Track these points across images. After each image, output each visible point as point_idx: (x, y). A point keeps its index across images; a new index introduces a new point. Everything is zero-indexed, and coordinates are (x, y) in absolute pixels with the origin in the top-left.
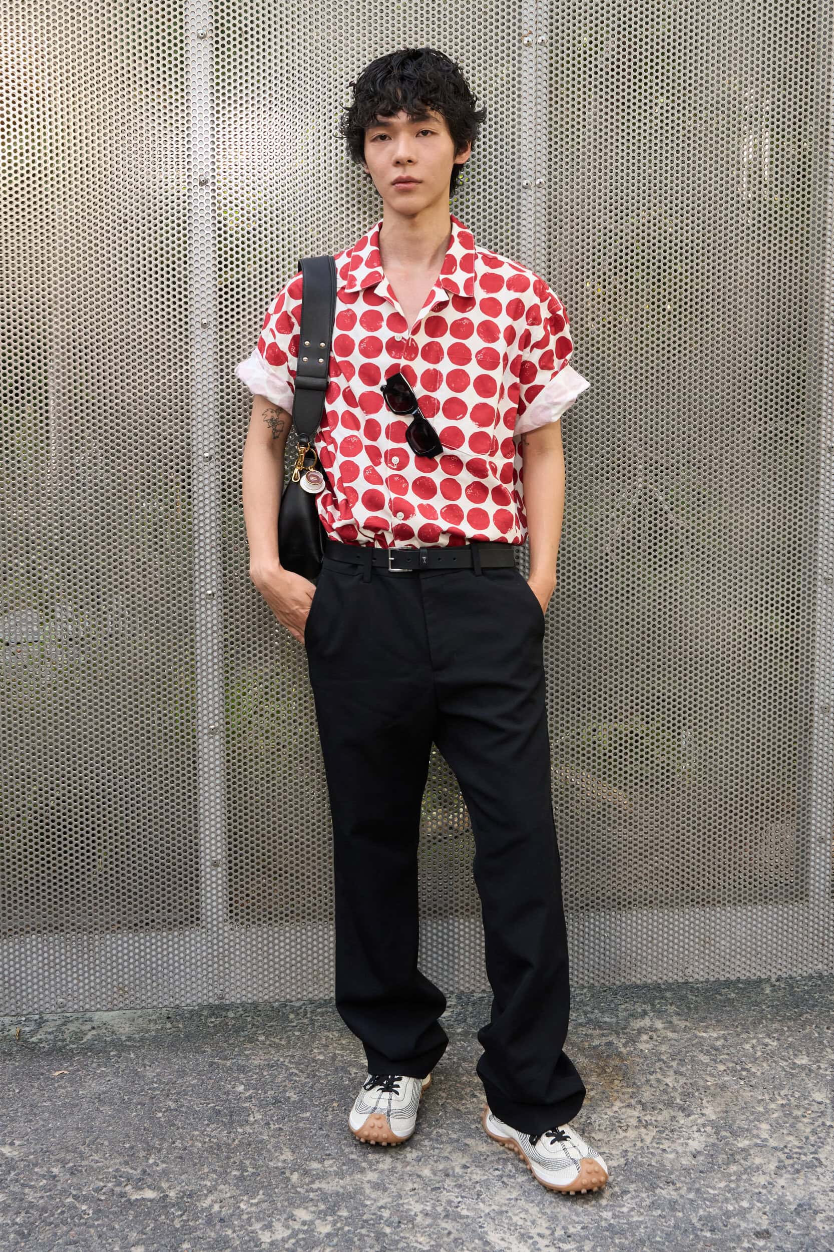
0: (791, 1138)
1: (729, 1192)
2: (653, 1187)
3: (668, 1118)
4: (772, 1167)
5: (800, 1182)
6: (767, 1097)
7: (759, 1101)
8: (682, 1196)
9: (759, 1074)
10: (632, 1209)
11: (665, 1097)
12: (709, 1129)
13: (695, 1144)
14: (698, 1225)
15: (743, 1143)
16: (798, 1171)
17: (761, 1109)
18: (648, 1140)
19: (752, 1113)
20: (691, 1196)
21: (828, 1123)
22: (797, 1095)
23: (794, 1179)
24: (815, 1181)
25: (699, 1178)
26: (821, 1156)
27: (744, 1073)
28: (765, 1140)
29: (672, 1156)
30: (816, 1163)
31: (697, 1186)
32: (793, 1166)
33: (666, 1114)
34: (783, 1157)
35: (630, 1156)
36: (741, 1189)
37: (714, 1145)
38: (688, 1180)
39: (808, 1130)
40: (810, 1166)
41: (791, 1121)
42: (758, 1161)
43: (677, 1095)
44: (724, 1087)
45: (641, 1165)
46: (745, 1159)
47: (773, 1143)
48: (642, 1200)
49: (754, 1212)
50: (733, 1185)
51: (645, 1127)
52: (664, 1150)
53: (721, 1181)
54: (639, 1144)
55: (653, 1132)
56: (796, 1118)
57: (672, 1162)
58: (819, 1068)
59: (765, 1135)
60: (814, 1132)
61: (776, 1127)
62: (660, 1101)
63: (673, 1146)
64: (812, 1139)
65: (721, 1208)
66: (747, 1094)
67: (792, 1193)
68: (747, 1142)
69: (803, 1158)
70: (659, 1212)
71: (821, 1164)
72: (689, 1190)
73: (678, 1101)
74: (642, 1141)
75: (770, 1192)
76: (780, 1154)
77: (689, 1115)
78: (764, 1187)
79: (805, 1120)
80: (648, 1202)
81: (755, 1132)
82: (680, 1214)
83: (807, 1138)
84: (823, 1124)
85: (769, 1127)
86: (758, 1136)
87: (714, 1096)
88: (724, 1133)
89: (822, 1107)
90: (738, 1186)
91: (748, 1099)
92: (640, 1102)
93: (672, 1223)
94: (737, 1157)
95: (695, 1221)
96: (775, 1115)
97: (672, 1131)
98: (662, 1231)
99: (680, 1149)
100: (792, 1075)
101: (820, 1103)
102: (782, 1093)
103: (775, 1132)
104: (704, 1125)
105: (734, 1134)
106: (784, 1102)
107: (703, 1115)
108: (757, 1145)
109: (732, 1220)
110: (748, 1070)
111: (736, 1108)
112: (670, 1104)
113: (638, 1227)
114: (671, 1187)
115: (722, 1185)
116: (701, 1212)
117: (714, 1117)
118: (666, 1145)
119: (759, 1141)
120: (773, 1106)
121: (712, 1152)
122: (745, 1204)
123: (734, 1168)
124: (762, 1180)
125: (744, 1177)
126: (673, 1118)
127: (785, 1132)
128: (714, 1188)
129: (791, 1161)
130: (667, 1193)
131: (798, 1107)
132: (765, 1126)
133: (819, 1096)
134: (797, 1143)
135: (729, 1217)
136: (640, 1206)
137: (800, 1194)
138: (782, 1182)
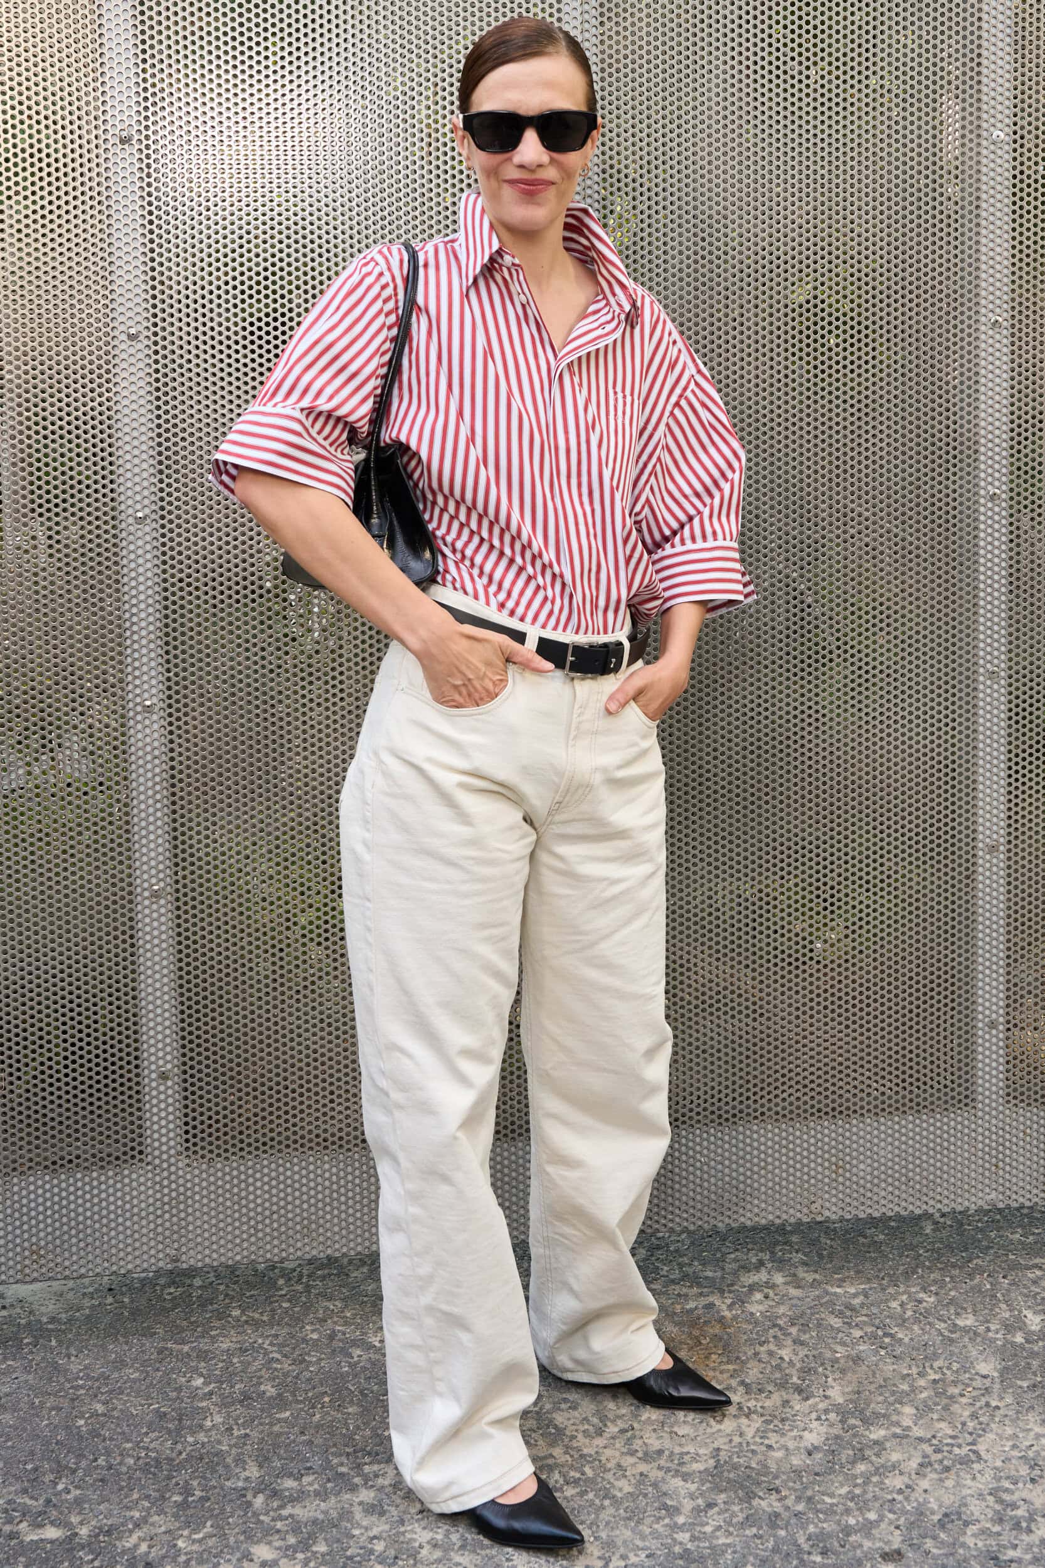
0: (943, 1425)
1: (852, 1500)
2: (750, 1496)
3: (779, 1403)
4: (914, 1464)
5: (950, 1483)
6: (914, 1370)
7: (904, 1377)
8: (787, 1508)
9: (906, 1340)
10: (719, 1528)
11: (778, 1375)
12: (832, 1416)
13: (812, 1438)
14: (806, 1547)
15: (877, 1434)
16: (947, 1469)
17: (905, 1387)
18: (750, 1433)
19: (893, 1393)
20: (800, 1507)
21: (994, 1404)
22: (955, 1366)
23: (941, 1480)
24: (969, 1482)
25: (813, 1483)
26: (981, 1448)
27: (887, 1340)
28: (908, 1428)
29: (779, 1454)
30: (973, 1457)
31: (809, 1493)
32: (941, 1461)
33: (776, 1398)
34: (929, 1450)
35: (723, 1456)
36: (870, 1496)
37: (837, 1437)
38: (798, 1486)
39: (966, 1413)
40: (965, 1461)
41: (945, 1401)
42: (895, 1457)
43: (794, 1372)
44: (857, 1360)
45: (736, 1467)
46: (878, 1455)
47: (918, 1432)
48: (734, 1515)
49: (883, 1526)
50: (857, 1491)
51: (747, 1416)
52: (770, 1447)
53: (842, 1485)
54: (737, 1439)
55: (757, 1422)
56: (952, 1397)
57: (778, 1462)
58: (988, 1330)
59: (907, 1422)
60: (974, 1416)
61: (923, 1411)
62: (770, 1381)
63: (782, 1441)
64: (971, 1425)
65: (839, 1523)
66: (888, 1368)
67: (937, 1499)
68: (882, 1432)
69: (956, 1450)
70: (754, 1530)
71: (979, 1458)
72: (799, 1499)
73: (795, 1379)
74: (741, 1435)
75: (907, 1499)
76: (925, 1447)
77: (807, 1399)
78: (900, 1492)
79: (964, 1400)
80: (741, 1517)
81: (894, 1418)
82: (783, 1533)
83: (964, 1424)
84: (987, 1404)
85: (914, 1411)
86: (898, 1424)
87: (843, 1371)
88: (852, 1421)
89: (987, 1382)
90: (865, 1492)
91: (889, 1375)
92: (742, 1383)
93: (771, 1543)
94: (868, 1453)
95: (801, 1540)
96: (924, 1395)
97: (783, 1420)
98: (756, 1556)
99: (791, 1445)
100: (952, 1340)
101: (985, 1377)
102: (936, 1364)
103: (921, 1417)
104: (826, 1411)
105: (866, 1422)
106: (937, 1377)
107: (826, 1397)
108: (895, 1436)
109: (852, 1538)
110: (892, 1336)
111: (872, 1387)
112: (783, 1385)
113: (724, 1552)
114: (774, 1496)
115: (844, 1491)
116: (811, 1529)
117: (841, 1401)
118: (773, 1439)
119: (898, 1431)
120: (922, 1382)
121: (832, 1448)
122: (872, 1516)
123: (861, 1467)
124: (898, 1482)
125: (875, 1479)
126: (786, 1403)
127: (935, 1416)
128: (832, 1495)
129: (939, 1456)
130: (767, 1504)
131: (955, 1383)
132: (908, 1410)
133: (984, 1368)
134: (950, 1432)
135: (848, 1535)
136: (730, 1524)
137: (948, 1499)
138: (925, 1484)
